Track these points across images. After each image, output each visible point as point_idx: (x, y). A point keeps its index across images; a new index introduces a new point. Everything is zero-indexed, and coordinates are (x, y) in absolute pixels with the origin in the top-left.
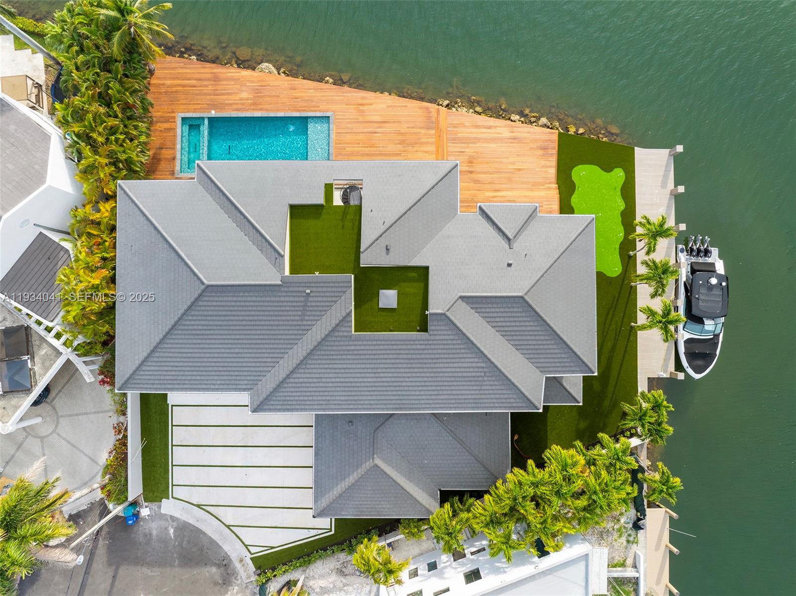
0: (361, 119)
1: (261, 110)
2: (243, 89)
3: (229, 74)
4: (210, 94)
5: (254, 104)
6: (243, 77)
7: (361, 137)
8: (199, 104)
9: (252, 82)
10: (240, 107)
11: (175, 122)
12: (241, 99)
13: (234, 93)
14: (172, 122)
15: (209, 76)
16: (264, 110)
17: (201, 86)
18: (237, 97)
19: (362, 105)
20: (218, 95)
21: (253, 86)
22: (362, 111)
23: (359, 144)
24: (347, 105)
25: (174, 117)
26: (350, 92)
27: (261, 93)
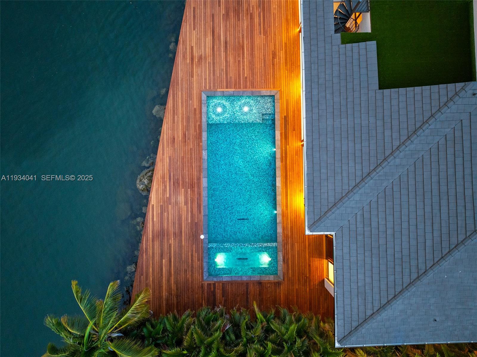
0: (209, 59)
1: (199, 179)
2: (173, 200)
3: (155, 220)
4: (181, 241)
5: (192, 187)
6: (158, 202)
7: (231, 59)
8: (192, 255)
9: (164, 190)
10: (195, 205)
11: (214, 284)
12: (186, 203)
13: (179, 212)
14: (215, 288)
15: (157, 244)
16: (200, 174)
17: (170, 253)
18: (184, 208)
19: (192, 59)
20: (181, 232)
21: (170, 189)
22: (200, 58)
23: (239, 61)
24: (192, 77)
25: (209, 285)
26: (177, 73)
27: (178, 179)
